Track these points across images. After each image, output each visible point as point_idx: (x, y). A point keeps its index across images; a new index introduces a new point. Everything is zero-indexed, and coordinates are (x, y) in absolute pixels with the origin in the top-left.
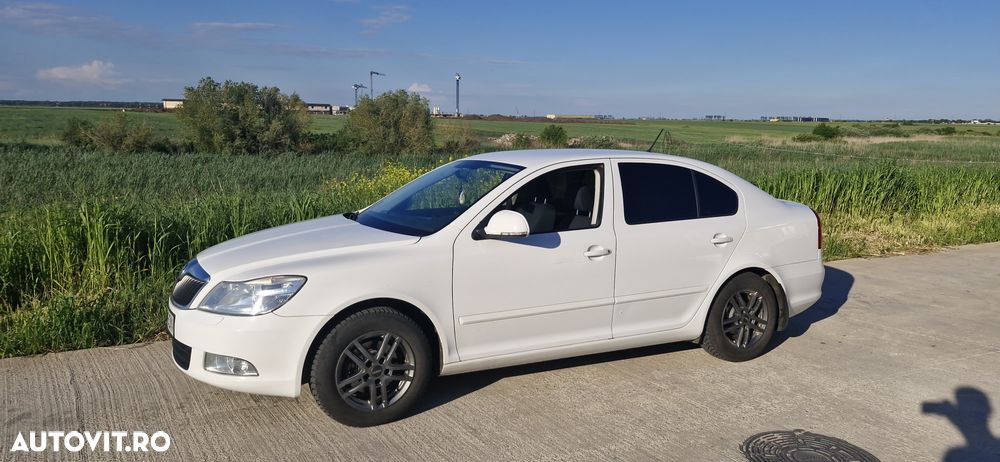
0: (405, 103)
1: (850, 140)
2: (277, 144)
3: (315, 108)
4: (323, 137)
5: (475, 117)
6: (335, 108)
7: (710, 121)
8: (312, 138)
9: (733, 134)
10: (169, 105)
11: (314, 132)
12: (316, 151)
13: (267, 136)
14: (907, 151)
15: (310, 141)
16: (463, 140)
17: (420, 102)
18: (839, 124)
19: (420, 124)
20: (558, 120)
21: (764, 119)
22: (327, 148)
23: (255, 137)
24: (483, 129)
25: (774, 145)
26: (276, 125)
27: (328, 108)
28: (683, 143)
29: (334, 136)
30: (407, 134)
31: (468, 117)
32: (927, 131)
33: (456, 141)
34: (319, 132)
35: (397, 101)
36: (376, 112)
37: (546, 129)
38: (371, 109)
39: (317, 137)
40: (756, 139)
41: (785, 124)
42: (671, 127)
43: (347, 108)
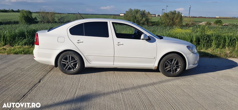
2: (144, 24)
3: (152, 15)
4: (154, 22)
5: (194, 17)
6: (157, 15)
8: (152, 22)
10: (121, 15)
11: (152, 21)
12: (152, 25)
13: (141, 22)
15: (151, 23)
16: (191, 23)
17: (180, 13)
19: (179, 18)
20: (220, 18)
22: (155, 25)
23: (139, 22)
24: (196, 20)
26: (144, 19)
27: (155, 15)
29: (157, 22)
30: (175, 21)
31: (192, 17)
33: (189, 23)
34: (153, 21)
35: (174, 13)
36: (168, 16)
38: (167, 15)
43: (160, 15)
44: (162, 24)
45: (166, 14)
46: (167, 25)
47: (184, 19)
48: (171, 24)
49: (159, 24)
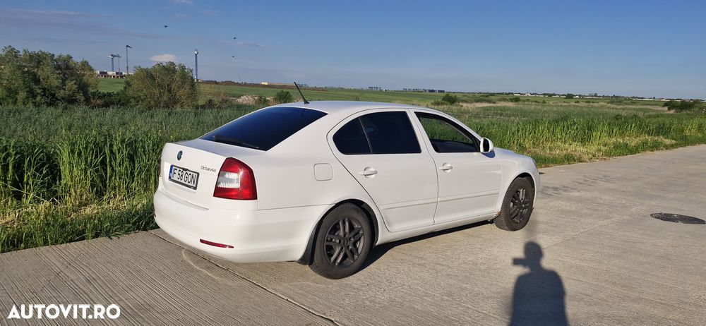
0: (174, 71)
1: (465, 105)
2: (72, 100)
4: (110, 95)
8: (101, 96)
11: (101, 90)
12: (106, 105)
13: (64, 94)
14: (499, 112)
15: (99, 98)
16: (220, 99)
17: (186, 71)
18: (456, 94)
19: (187, 86)
22: (113, 103)
23: (54, 95)
26: (71, 85)
29: (118, 94)
30: (178, 94)
32: (505, 100)
34: (105, 92)
35: (169, 69)
36: (153, 77)
37: (278, 93)
38: (149, 76)
39: (104, 95)
41: (420, 94)
43: (106, 73)
44: (138, 102)
45: (146, 71)
46: (152, 103)
47: (202, 88)
48: (165, 101)
49: (128, 102)
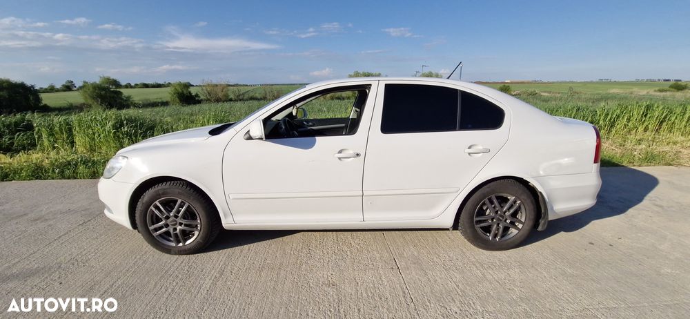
7: (601, 82)
9: (613, 88)
18: (688, 83)
20: (511, 83)
21: (638, 80)
25: (641, 94)
28: (581, 93)
40: (628, 91)
41: (650, 83)
42: (575, 85)
